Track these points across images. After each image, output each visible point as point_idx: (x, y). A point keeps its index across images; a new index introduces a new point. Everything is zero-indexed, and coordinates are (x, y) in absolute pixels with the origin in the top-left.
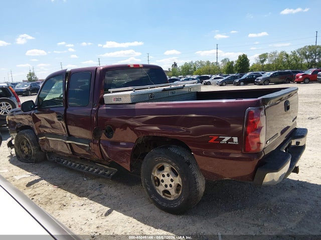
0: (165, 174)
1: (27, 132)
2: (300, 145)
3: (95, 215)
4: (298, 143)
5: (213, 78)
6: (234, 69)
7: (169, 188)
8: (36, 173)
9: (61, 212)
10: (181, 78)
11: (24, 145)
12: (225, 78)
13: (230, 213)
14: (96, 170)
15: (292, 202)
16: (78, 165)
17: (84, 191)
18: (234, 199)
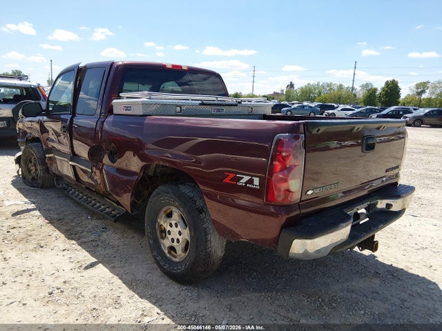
0: (173, 223)
1: (36, 146)
2: (391, 210)
3: (72, 265)
4: (389, 206)
5: (339, 109)
6: (377, 100)
7: (175, 244)
8: (34, 200)
9: (33, 254)
10: (293, 104)
11: (31, 163)
12: (357, 110)
13: (259, 294)
14: (102, 207)
15: (364, 295)
16: (85, 197)
17: (77, 232)
18: (277, 275)
